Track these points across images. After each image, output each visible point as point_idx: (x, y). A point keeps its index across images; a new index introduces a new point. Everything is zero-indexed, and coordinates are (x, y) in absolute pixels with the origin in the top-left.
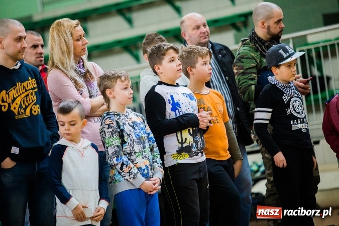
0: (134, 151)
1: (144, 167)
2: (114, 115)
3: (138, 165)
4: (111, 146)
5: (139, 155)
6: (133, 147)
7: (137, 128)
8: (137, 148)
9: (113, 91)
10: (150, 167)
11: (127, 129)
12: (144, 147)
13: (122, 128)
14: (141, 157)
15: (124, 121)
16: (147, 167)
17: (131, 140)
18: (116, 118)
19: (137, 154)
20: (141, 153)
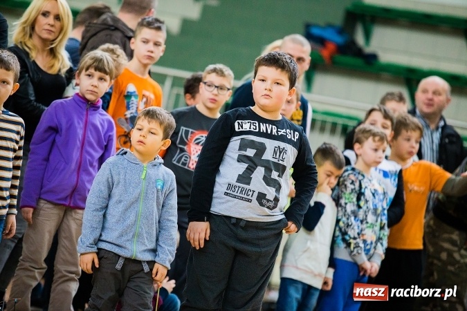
0: (366, 219)
1: (369, 242)
2: (359, 173)
3: (365, 237)
4: (350, 202)
5: (370, 227)
6: (366, 216)
7: (377, 197)
8: (371, 218)
9: (362, 147)
10: (374, 245)
11: (368, 194)
12: (377, 221)
13: (363, 190)
14: (371, 230)
15: (367, 185)
16: (372, 243)
17: (367, 208)
18: (360, 177)
19: (368, 225)
20: (372, 226)
